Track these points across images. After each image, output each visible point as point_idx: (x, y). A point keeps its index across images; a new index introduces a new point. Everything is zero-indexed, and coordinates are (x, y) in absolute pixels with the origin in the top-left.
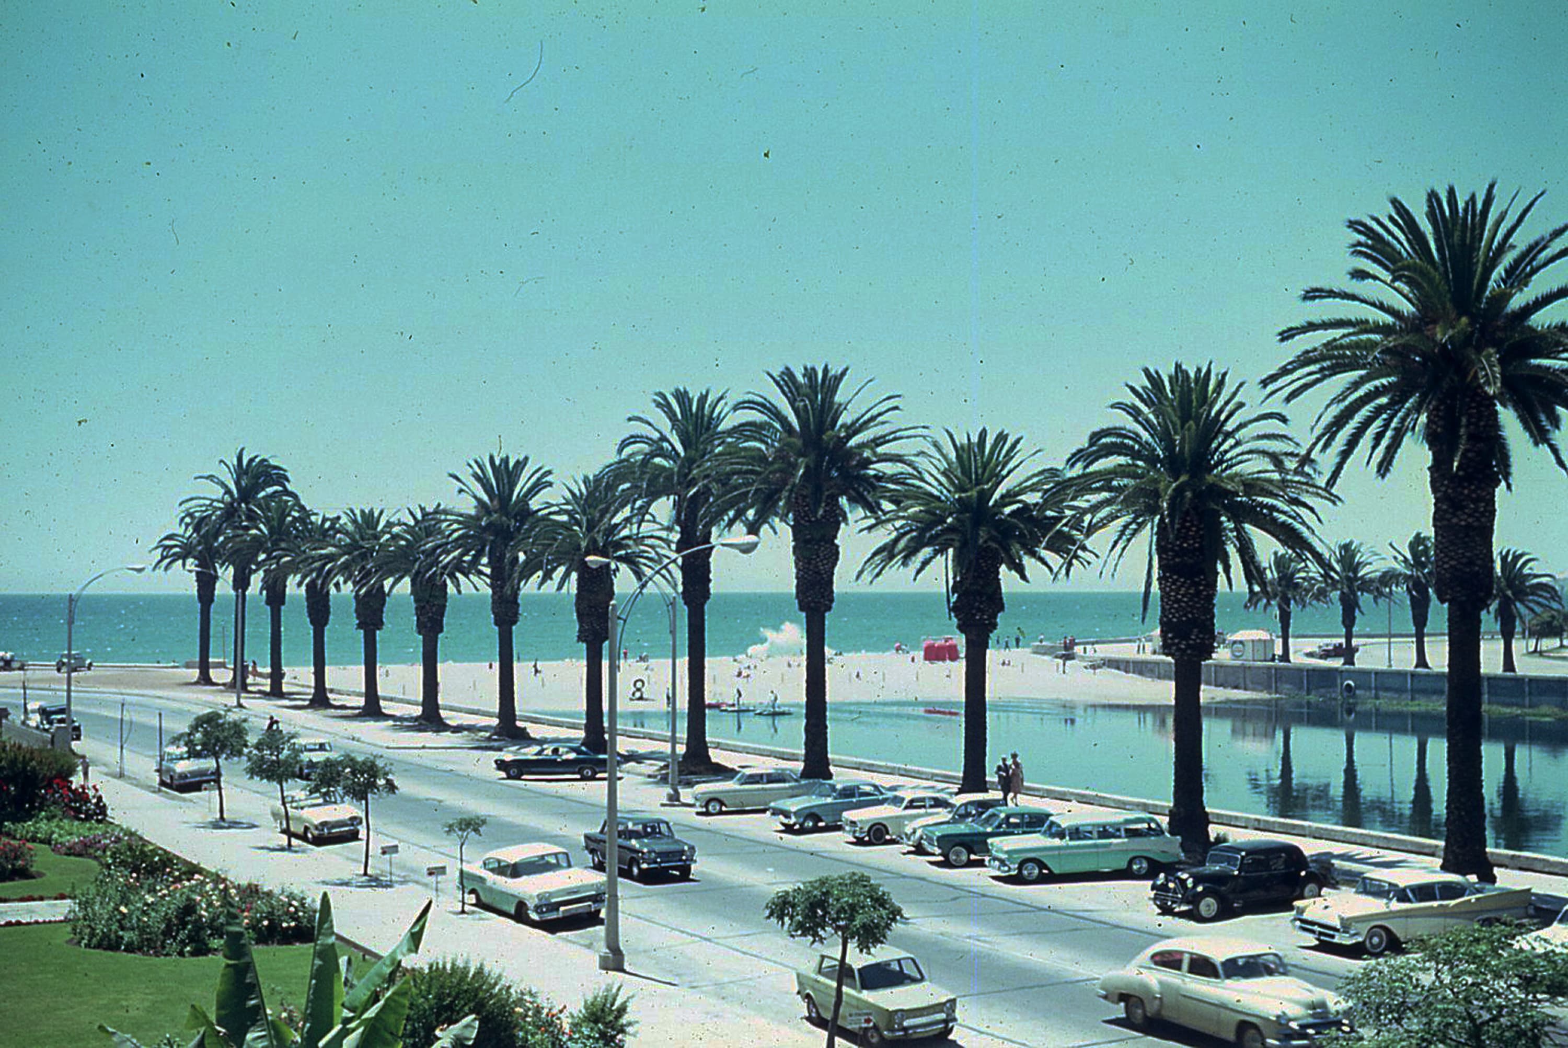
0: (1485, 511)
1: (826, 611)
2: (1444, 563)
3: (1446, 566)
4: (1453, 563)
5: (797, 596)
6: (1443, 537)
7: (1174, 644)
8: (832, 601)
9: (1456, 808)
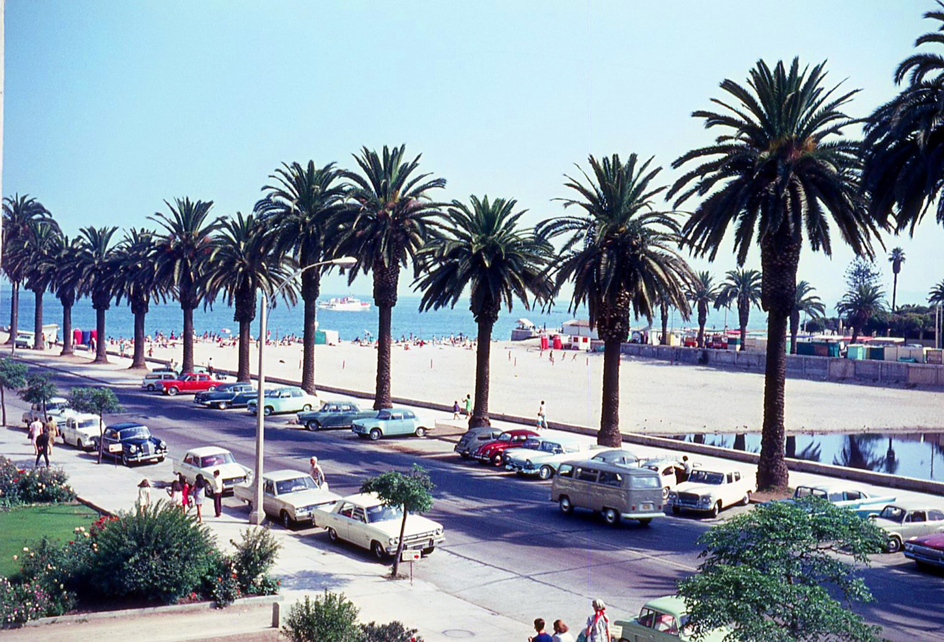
0: (793, 257)
1: (391, 306)
2: (767, 287)
3: (769, 289)
4: (773, 288)
5: (374, 297)
6: (767, 272)
7: (605, 332)
8: (396, 300)
9: (768, 434)
